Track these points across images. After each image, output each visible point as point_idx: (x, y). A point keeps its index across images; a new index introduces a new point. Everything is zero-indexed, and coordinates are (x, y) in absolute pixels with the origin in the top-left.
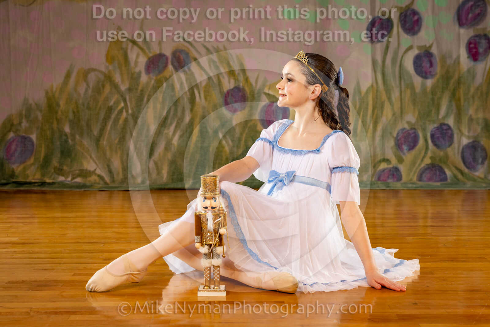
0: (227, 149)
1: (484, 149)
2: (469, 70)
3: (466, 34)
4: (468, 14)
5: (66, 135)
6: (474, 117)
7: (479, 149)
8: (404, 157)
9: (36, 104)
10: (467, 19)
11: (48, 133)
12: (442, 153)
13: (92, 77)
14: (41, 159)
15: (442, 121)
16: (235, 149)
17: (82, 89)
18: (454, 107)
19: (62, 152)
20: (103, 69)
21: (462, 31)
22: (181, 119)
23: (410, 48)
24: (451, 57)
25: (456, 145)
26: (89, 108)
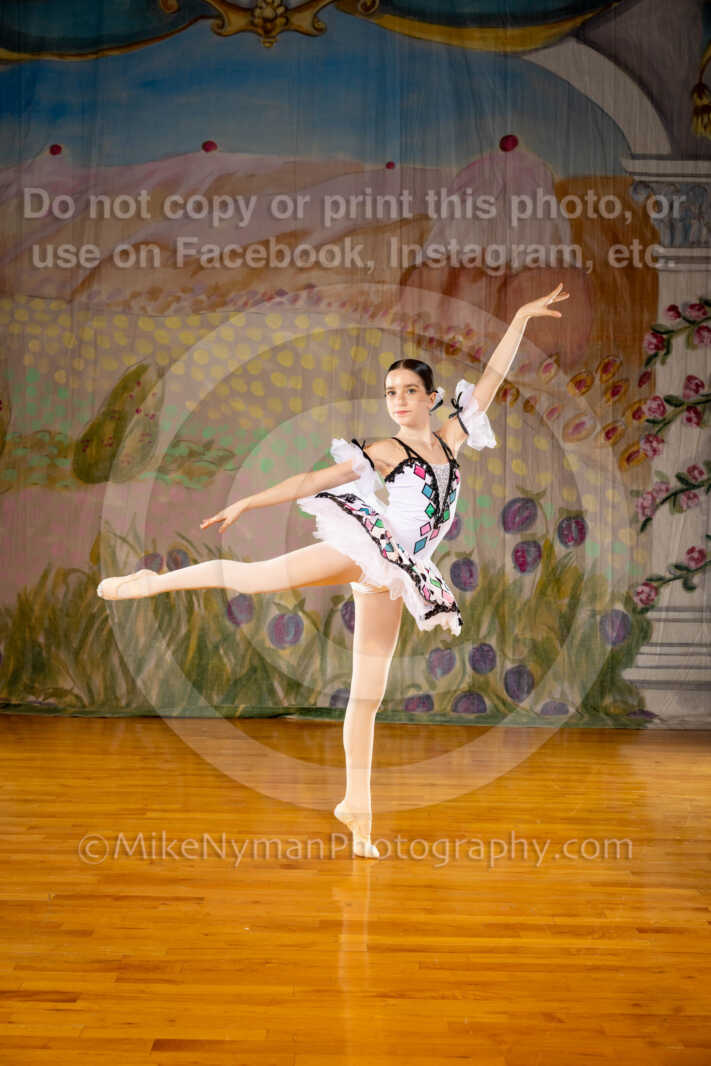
0: (229, 668)
1: (530, 675)
2: (515, 583)
3: (512, 540)
4: (514, 518)
5: (40, 646)
6: (520, 637)
7: (525, 676)
8: (437, 682)
9: (6, 609)
10: (514, 523)
11: (19, 643)
12: (482, 679)
13: (73, 579)
14: (9, 676)
15: (483, 641)
16: (238, 669)
17: (61, 592)
18: (497, 625)
19: (34, 668)
20: (87, 570)
21: (508, 536)
22: (177, 631)
23: (447, 554)
24: (494, 566)
25: (498, 669)
26: (68, 615)
